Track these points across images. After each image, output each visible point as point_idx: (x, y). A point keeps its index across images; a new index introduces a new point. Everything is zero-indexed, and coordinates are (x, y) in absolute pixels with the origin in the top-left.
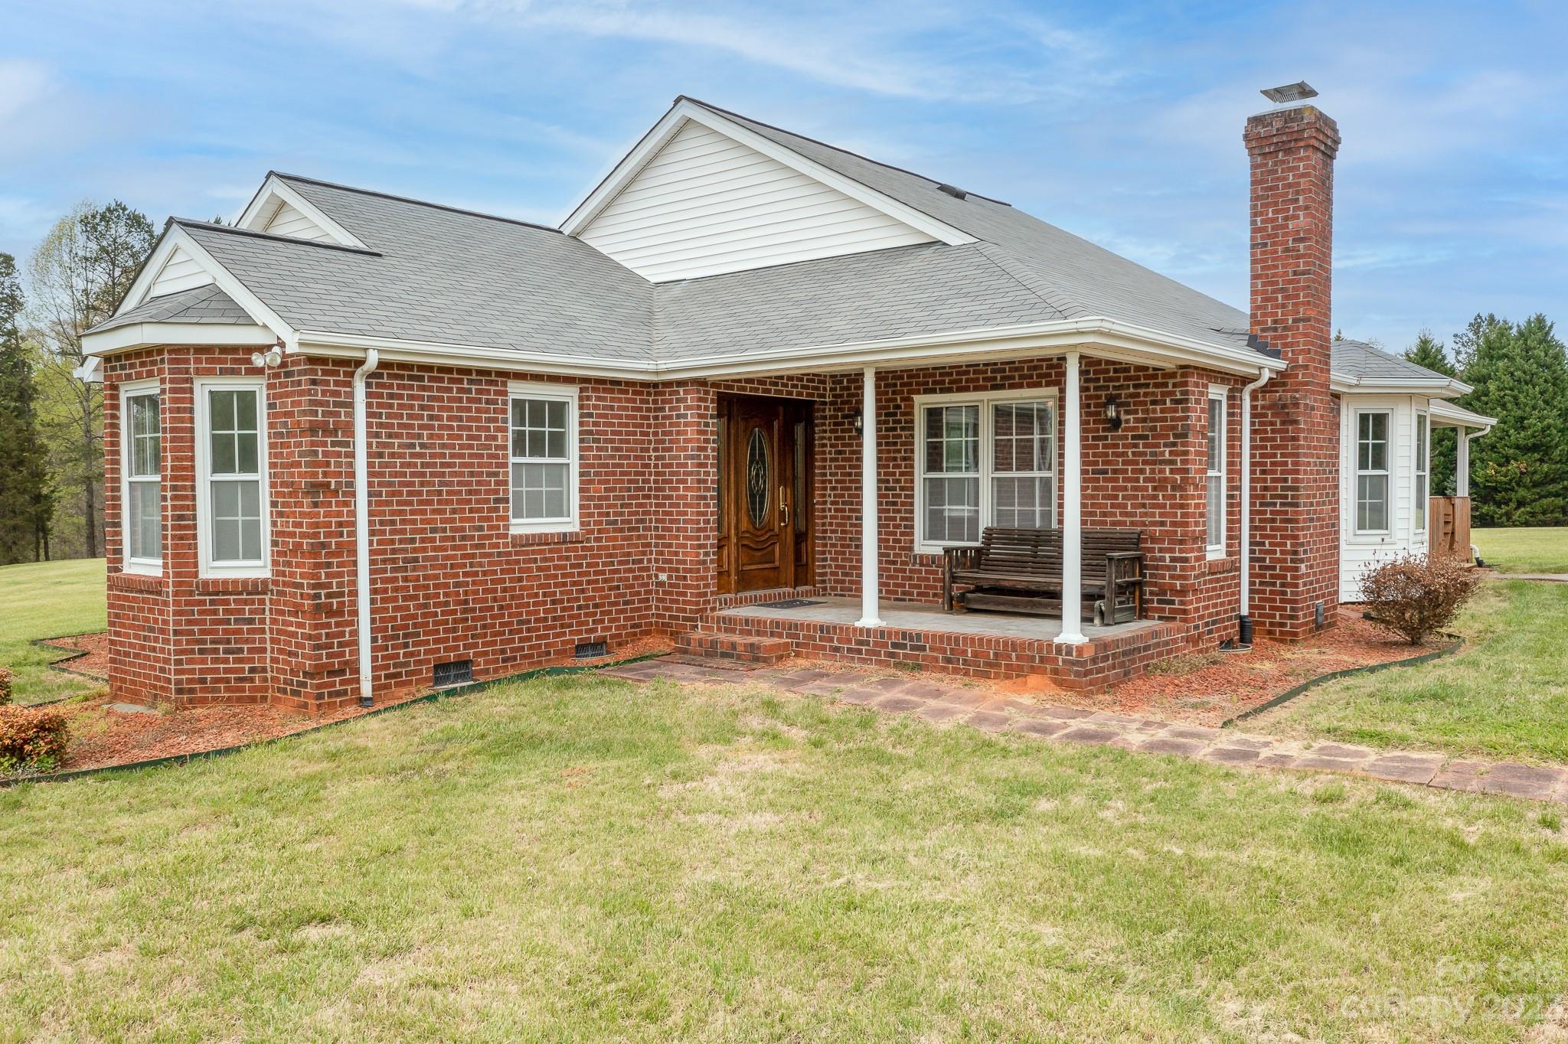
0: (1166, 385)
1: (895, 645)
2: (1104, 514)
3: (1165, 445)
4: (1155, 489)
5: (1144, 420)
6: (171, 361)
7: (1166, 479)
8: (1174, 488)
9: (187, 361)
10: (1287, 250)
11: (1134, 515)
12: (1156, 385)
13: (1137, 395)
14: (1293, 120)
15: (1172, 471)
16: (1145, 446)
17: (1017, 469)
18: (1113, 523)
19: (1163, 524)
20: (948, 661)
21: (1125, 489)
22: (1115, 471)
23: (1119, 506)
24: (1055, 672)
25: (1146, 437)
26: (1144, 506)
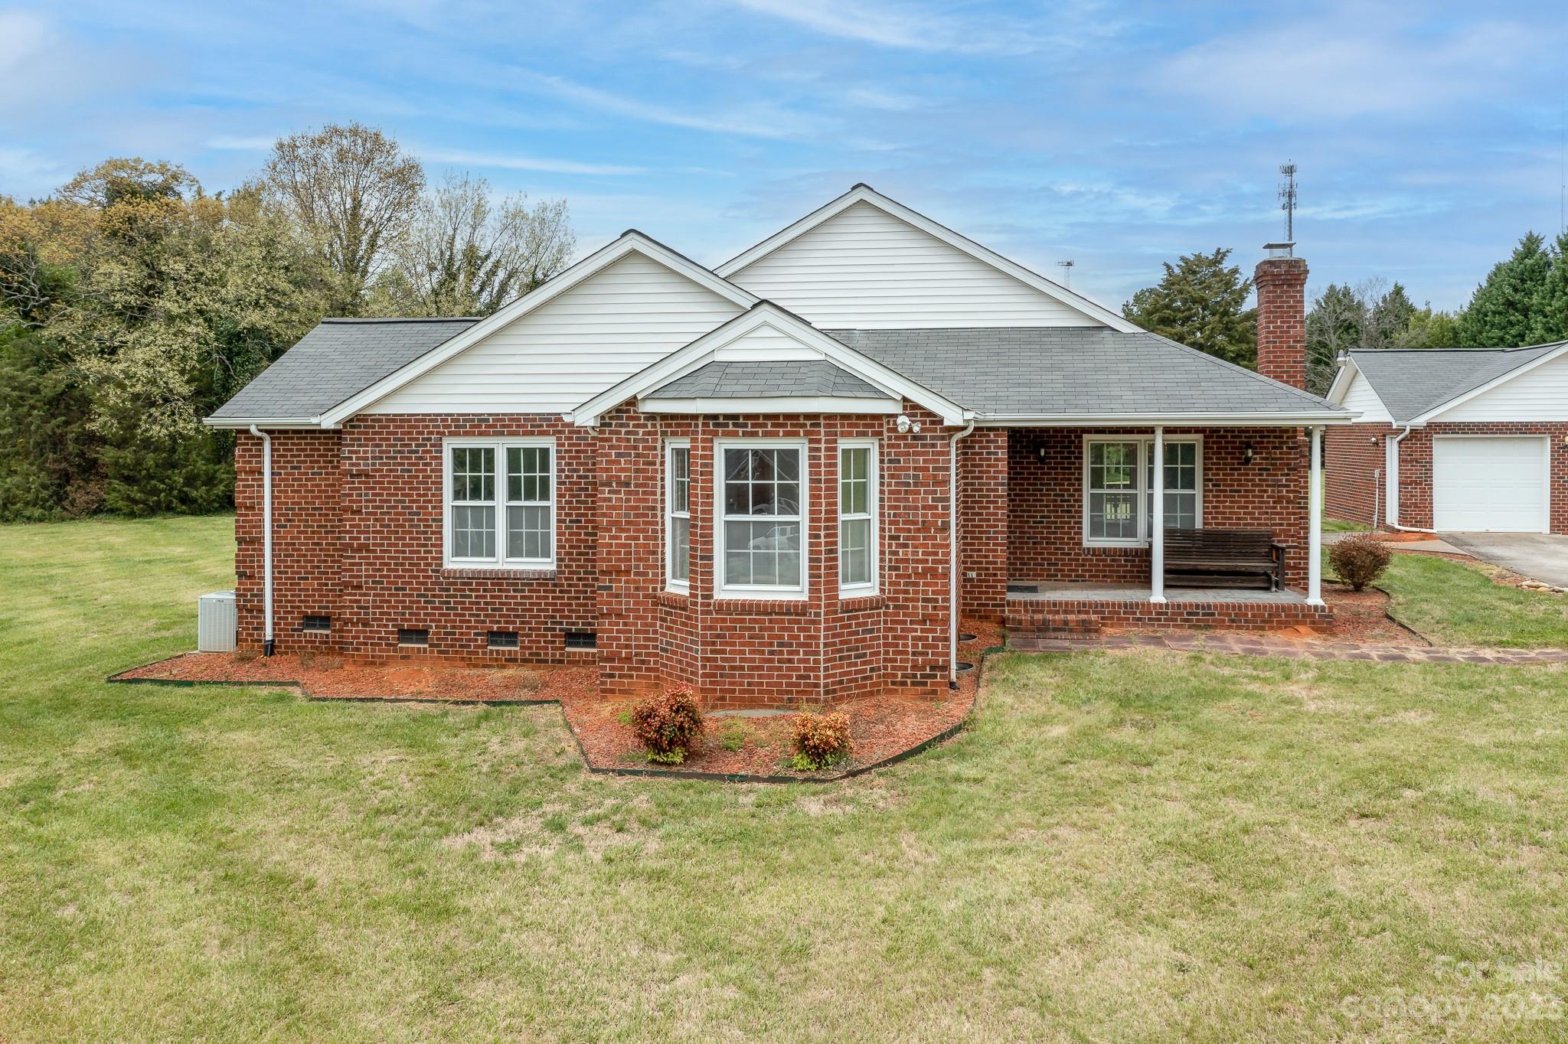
0: (1282, 437)
1: (1189, 614)
2: (1239, 519)
3: (1282, 475)
4: (1274, 502)
5: (1267, 459)
6: (826, 426)
7: (1283, 497)
8: (1287, 502)
9: (835, 426)
10: (1289, 347)
11: (1260, 519)
12: (1275, 437)
13: (1263, 443)
14: (1294, 267)
15: (1287, 492)
16: (1268, 475)
17: (1182, 487)
18: (1245, 525)
19: (1281, 525)
20: (1233, 621)
21: (1254, 502)
22: (1246, 491)
23: (1250, 513)
24: (1313, 623)
25: (1268, 470)
26: (1267, 513)
